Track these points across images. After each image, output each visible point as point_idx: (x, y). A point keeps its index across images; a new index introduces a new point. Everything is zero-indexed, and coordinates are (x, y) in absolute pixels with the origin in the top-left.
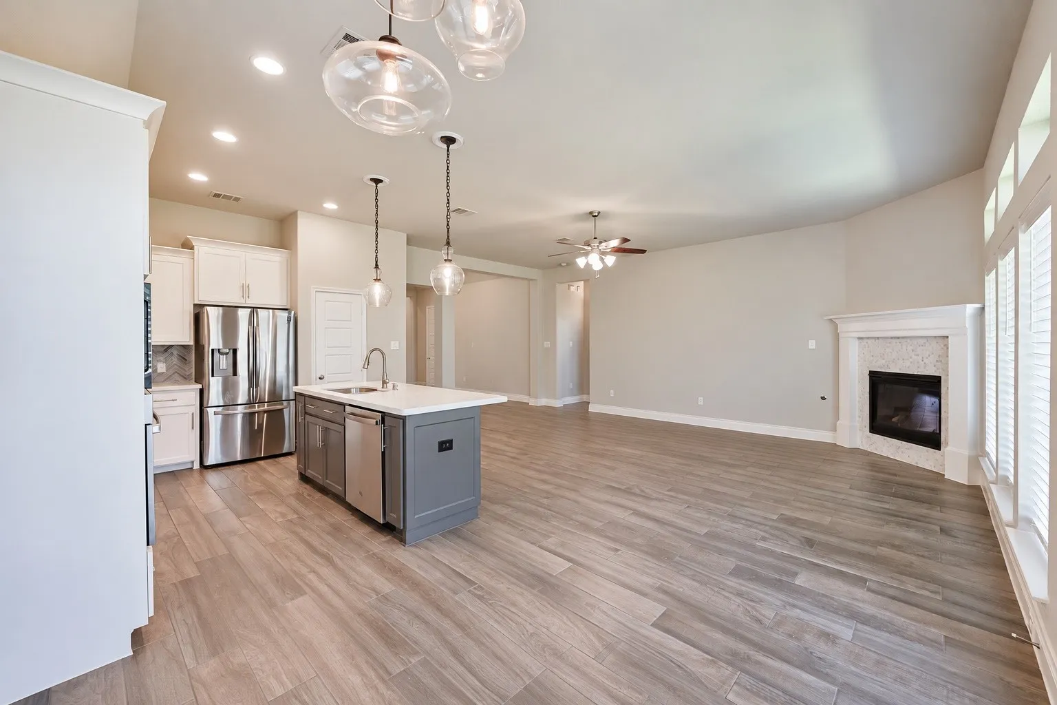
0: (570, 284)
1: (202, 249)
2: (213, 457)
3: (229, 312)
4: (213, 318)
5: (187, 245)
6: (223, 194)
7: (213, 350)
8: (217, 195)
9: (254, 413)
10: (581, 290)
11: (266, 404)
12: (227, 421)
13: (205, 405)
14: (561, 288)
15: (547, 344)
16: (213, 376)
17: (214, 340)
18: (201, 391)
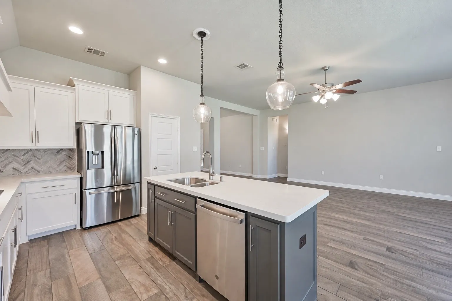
0: (273, 117)
1: (81, 86)
2: (90, 222)
3: (98, 128)
4: (88, 131)
5: (71, 84)
6: (94, 48)
7: (88, 152)
8: (90, 50)
9: (114, 192)
10: (278, 120)
11: (121, 186)
12: (98, 198)
13: (83, 188)
14: (269, 119)
15: (262, 148)
16: (88, 169)
17: (89, 145)
18: (81, 179)
